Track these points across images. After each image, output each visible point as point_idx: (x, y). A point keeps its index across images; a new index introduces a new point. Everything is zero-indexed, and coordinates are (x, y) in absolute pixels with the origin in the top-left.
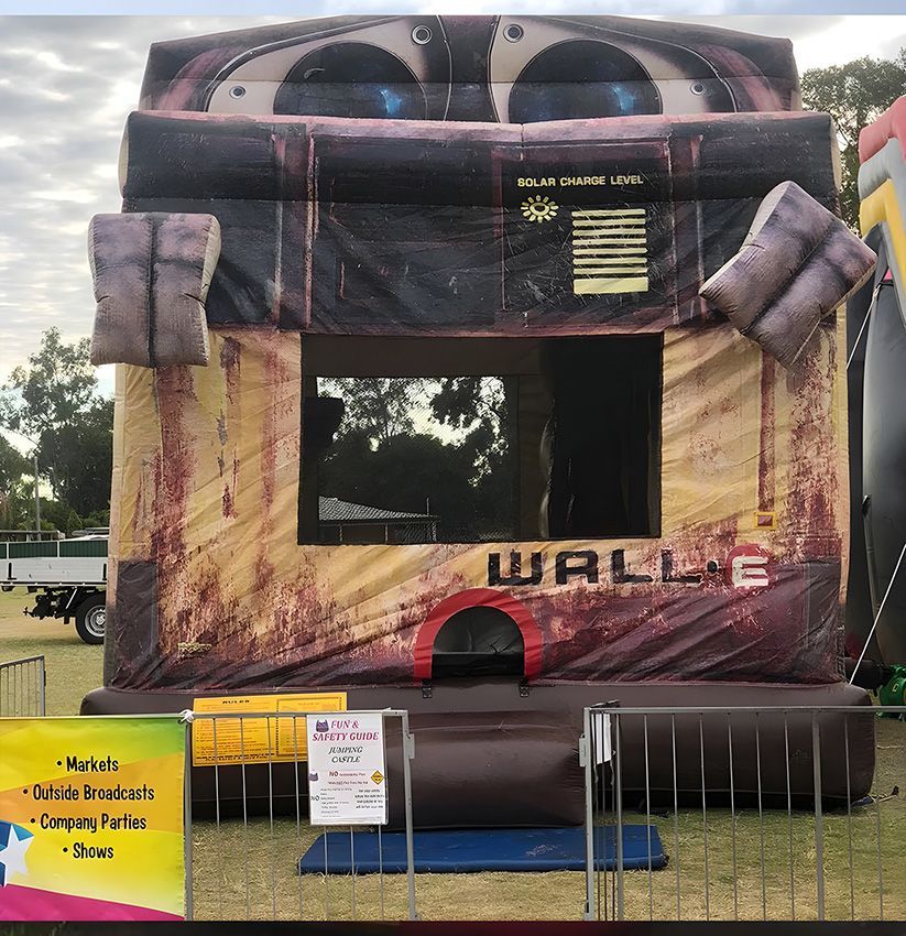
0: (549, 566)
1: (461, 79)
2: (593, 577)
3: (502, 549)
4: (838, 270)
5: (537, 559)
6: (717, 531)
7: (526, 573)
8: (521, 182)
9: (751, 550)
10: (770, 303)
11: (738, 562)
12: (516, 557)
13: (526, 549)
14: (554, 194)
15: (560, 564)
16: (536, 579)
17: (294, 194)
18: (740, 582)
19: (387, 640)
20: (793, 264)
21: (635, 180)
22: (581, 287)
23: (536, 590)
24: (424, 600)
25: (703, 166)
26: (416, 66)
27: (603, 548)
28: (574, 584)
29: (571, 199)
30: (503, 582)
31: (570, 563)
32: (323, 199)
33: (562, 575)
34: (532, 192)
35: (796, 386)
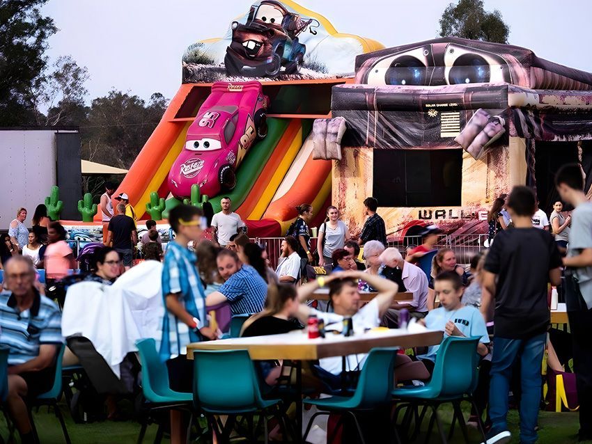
0: (434, 215)
1: (438, 65)
2: (444, 217)
3: (423, 209)
4: (486, 134)
5: (431, 212)
6: (475, 204)
7: (428, 216)
8: (427, 106)
9: (484, 210)
10: (470, 143)
11: (480, 213)
12: (425, 212)
13: (427, 209)
14: (436, 108)
15: (436, 213)
16: (430, 218)
17: (371, 109)
18: (481, 218)
19: (395, 234)
20: (475, 133)
21: (455, 105)
22: (443, 135)
23: (430, 221)
24: (403, 223)
25: (472, 101)
26: (424, 61)
27: (447, 209)
28: (440, 218)
29: (441, 110)
30: (423, 218)
31: (439, 213)
32: (379, 110)
33: (437, 216)
34: (430, 108)
35: (496, 164)
